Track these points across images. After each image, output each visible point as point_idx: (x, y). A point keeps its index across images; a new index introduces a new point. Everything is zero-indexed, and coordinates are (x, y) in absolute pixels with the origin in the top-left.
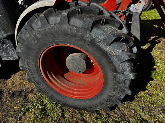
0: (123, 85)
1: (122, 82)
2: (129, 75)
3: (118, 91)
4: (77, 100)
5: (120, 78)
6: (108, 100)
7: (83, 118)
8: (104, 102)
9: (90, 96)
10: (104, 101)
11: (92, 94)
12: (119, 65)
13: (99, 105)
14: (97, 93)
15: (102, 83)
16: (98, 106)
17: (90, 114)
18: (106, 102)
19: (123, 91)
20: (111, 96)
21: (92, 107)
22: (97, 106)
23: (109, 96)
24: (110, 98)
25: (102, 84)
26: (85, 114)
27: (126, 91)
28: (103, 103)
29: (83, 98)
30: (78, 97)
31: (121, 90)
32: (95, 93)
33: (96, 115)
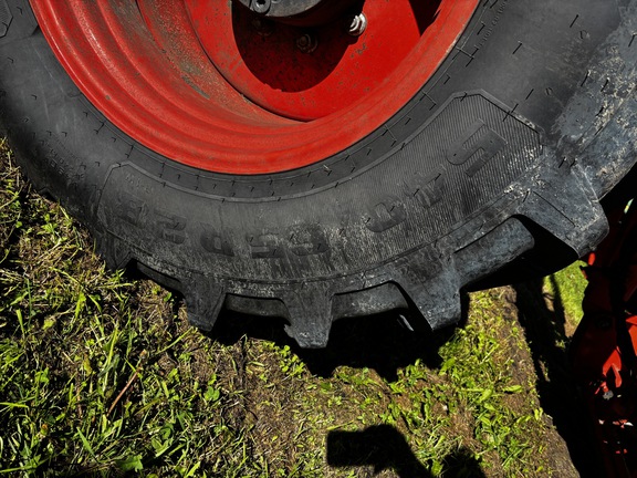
0: (467, 235)
1: (490, 215)
2: (579, 208)
3: (393, 250)
4: (89, 110)
5: (515, 176)
6: (275, 253)
7: (18, 232)
8: (239, 246)
9: (187, 154)
10: (248, 239)
11: (211, 155)
12: (619, 82)
13: (189, 243)
14: (253, 164)
15: (355, 131)
16: (179, 241)
17: (80, 255)
18: (256, 256)
19: (424, 273)
20: (321, 246)
21: (133, 223)
22: (169, 238)
23: (308, 235)
24: (302, 253)
25: (344, 137)
26: (48, 228)
27: (436, 288)
28: (227, 252)
29: (139, 130)
30: (109, 105)
31: (419, 259)
32: (239, 157)
33: (113, 283)
